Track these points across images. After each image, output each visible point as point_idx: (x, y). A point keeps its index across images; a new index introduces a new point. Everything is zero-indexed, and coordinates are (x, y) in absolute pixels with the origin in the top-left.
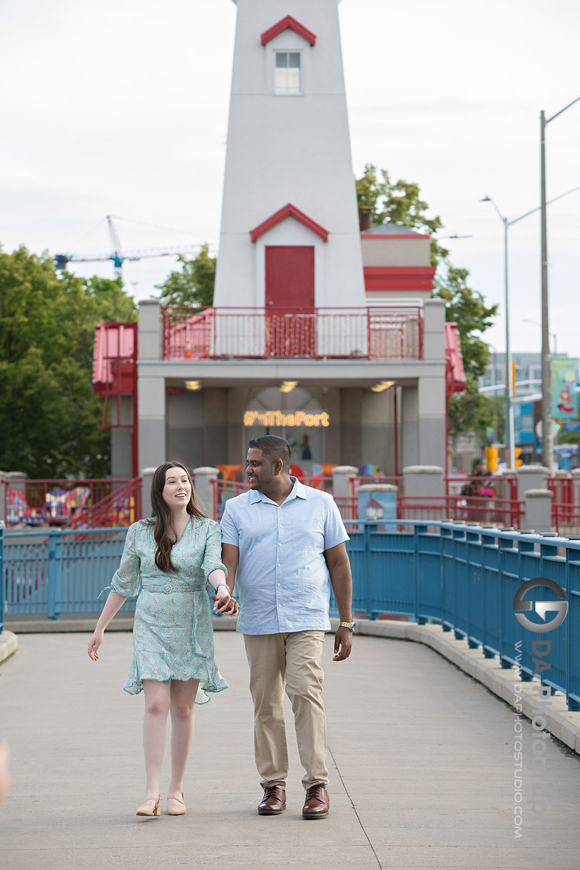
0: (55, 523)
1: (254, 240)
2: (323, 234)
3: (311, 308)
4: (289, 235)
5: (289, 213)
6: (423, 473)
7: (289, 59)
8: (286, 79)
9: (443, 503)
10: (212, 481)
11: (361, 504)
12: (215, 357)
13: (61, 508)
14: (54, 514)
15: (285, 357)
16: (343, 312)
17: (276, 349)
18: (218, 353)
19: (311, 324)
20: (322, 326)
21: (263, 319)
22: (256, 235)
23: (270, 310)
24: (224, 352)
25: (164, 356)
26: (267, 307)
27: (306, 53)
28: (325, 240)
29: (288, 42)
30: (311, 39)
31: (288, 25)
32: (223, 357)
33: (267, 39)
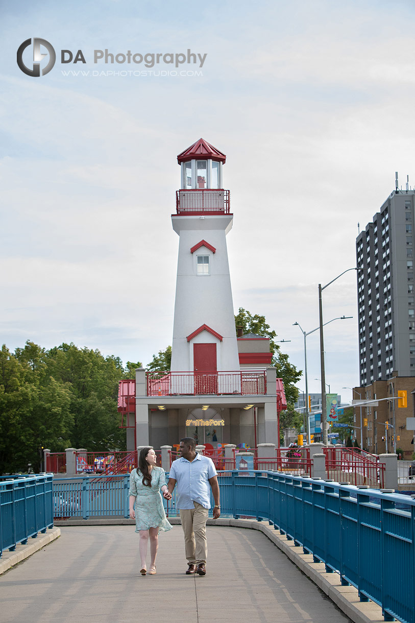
0: (99, 472)
1: (189, 341)
2: (220, 338)
3: (216, 372)
4: (205, 339)
5: (204, 328)
6: (266, 446)
7: (203, 260)
8: (203, 269)
10: (169, 452)
11: (237, 461)
12: (171, 395)
13: (102, 464)
14: (98, 467)
15: (203, 395)
16: (229, 373)
17: (199, 391)
18: (173, 393)
19: (215, 379)
20: (220, 379)
21: (193, 376)
22: (189, 339)
23: (196, 373)
24: (175, 392)
25: (148, 394)
26: (195, 371)
27: (211, 257)
28: (221, 341)
29: (203, 252)
30: (213, 250)
31: (203, 244)
32: (175, 395)
33: (193, 250)
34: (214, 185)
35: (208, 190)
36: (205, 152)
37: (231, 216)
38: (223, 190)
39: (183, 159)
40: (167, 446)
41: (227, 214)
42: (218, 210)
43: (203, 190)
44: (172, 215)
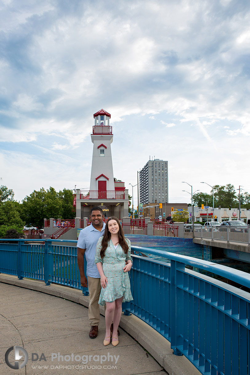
1: (96, 180)
2: (108, 179)
3: (106, 191)
4: (102, 179)
5: (102, 175)
6: (126, 218)
7: (102, 151)
8: (102, 155)
9: (130, 224)
10: (87, 220)
12: (89, 199)
13: (64, 224)
14: (62, 225)
15: (101, 199)
16: (111, 191)
17: (100, 197)
19: (106, 193)
22: (97, 179)
23: (99, 191)
25: (80, 199)
26: (98, 191)
27: (105, 150)
28: (108, 180)
29: (102, 148)
30: (106, 148)
31: (102, 145)
32: (91, 199)
33: (99, 147)
34: (106, 125)
35: (104, 126)
36: (103, 112)
37: (112, 135)
38: (110, 126)
39: (96, 115)
40: (86, 218)
41: (111, 135)
42: (108, 133)
43: (102, 126)
44: (91, 135)
